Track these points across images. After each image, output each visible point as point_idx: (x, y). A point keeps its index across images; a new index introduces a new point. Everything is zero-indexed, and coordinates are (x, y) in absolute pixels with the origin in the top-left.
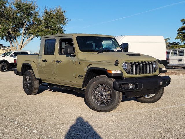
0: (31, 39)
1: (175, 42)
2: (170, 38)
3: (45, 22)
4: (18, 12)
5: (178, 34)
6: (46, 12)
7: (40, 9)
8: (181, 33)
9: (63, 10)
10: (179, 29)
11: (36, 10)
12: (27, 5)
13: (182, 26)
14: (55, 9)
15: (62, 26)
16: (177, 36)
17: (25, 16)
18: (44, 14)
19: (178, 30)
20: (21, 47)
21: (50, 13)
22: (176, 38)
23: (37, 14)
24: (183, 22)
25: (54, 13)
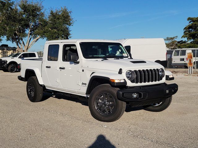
0: (37, 40)
1: (182, 41)
2: (177, 36)
3: (50, 23)
4: (24, 14)
5: (184, 32)
6: (52, 13)
7: (45, 10)
8: (187, 31)
9: (68, 10)
10: (186, 27)
11: (42, 11)
12: (33, 7)
13: (189, 24)
14: (61, 9)
15: (67, 26)
16: (184, 34)
17: (31, 17)
18: (50, 15)
19: (185, 29)
20: (28, 48)
21: (56, 14)
22: (182, 37)
23: (42, 14)
24: (189, 21)
25: (60, 14)
